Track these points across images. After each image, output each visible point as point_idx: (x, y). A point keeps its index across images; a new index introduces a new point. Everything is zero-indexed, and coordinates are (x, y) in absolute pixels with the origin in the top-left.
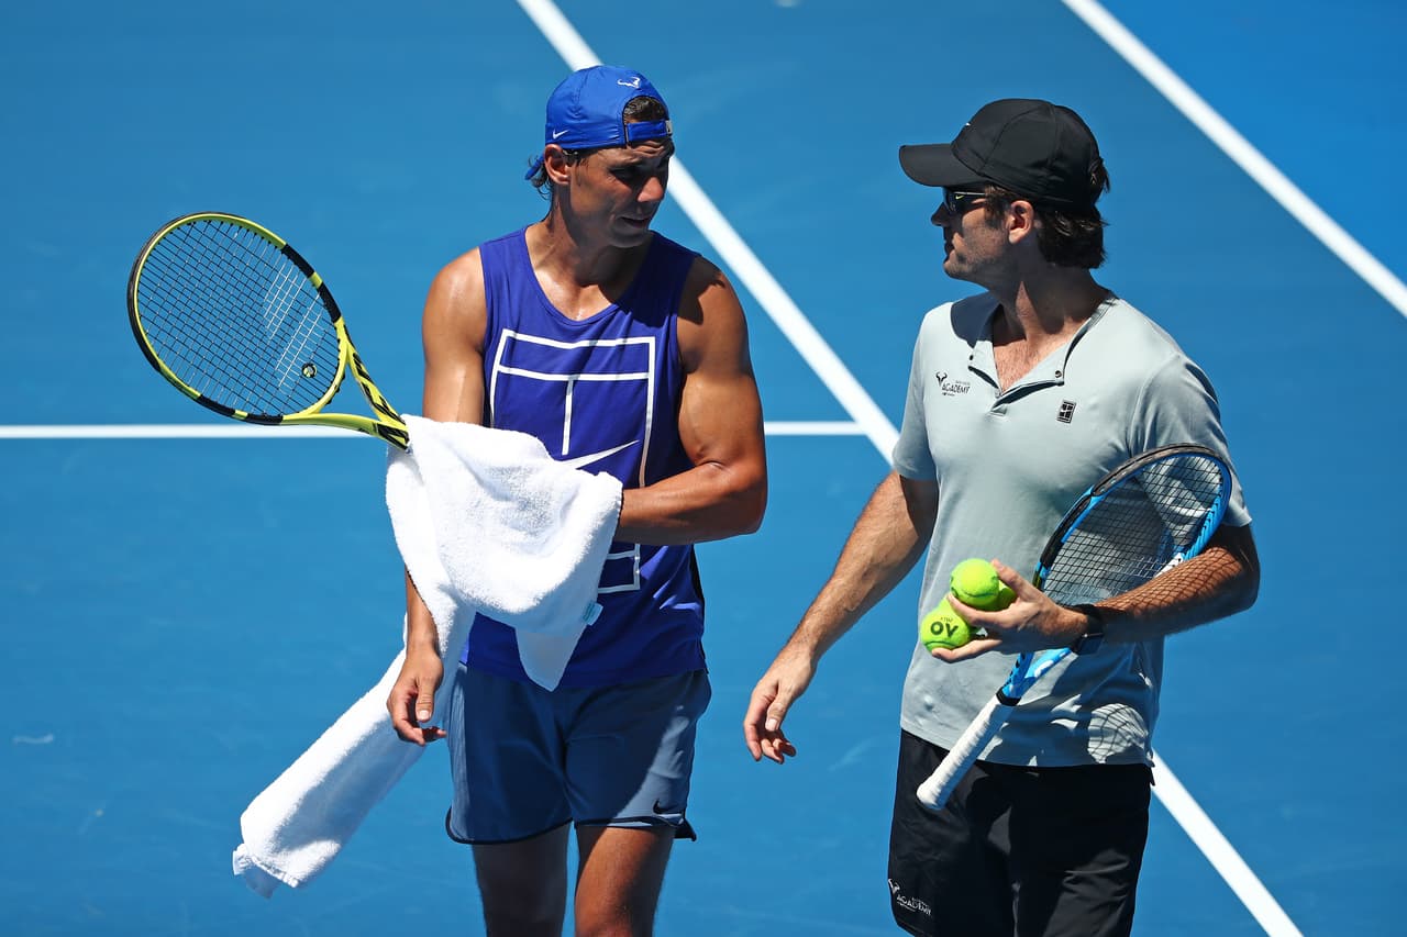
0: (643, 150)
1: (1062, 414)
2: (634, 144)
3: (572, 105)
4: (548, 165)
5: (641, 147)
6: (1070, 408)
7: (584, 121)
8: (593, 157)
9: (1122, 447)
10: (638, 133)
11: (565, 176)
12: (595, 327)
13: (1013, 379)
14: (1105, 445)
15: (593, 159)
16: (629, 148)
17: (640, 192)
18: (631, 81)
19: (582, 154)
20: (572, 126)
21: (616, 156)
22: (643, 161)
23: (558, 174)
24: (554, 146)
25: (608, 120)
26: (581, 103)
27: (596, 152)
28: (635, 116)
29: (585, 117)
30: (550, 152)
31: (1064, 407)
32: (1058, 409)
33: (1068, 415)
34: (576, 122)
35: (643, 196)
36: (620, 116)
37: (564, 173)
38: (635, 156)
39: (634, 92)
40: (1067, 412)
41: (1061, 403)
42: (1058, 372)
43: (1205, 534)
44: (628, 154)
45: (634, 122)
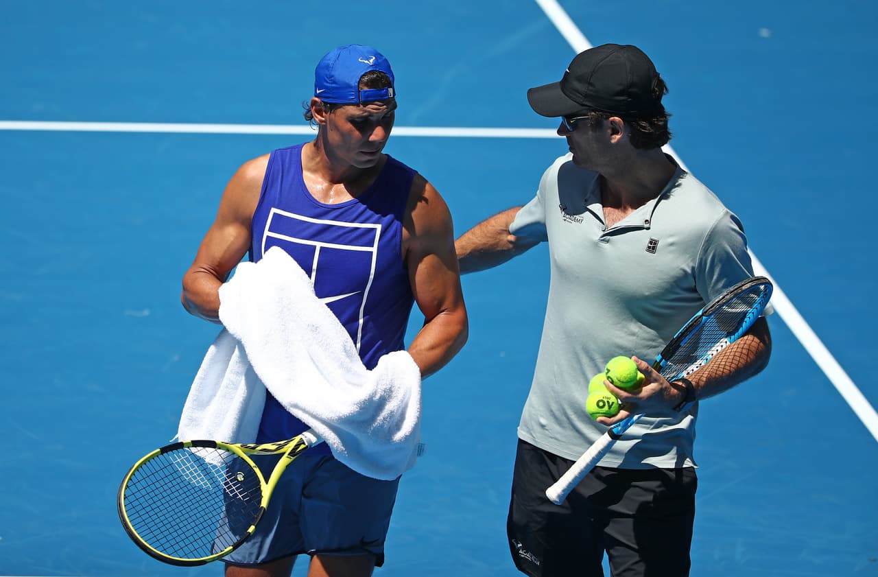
0: (370, 107)
1: (649, 247)
2: (365, 104)
3: (328, 73)
4: (313, 110)
5: (370, 106)
6: (655, 244)
7: (334, 85)
8: (339, 110)
9: (689, 270)
10: (367, 97)
11: (323, 119)
12: (341, 210)
13: (614, 221)
14: (677, 269)
15: (339, 111)
16: (361, 106)
17: (371, 135)
18: (368, 59)
19: (333, 107)
20: (326, 88)
21: (353, 110)
22: (371, 114)
23: (319, 117)
24: (317, 99)
25: (349, 86)
26: (333, 73)
27: (341, 107)
28: (366, 84)
29: (334, 83)
30: (314, 103)
31: (651, 243)
32: (646, 243)
33: (654, 248)
34: (328, 85)
35: (372, 138)
36: (356, 84)
37: (322, 116)
38: (365, 111)
39: (368, 68)
40: (653, 246)
41: (648, 240)
42: (646, 221)
43: (745, 326)
44: (360, 110)
45: (366, 89)
